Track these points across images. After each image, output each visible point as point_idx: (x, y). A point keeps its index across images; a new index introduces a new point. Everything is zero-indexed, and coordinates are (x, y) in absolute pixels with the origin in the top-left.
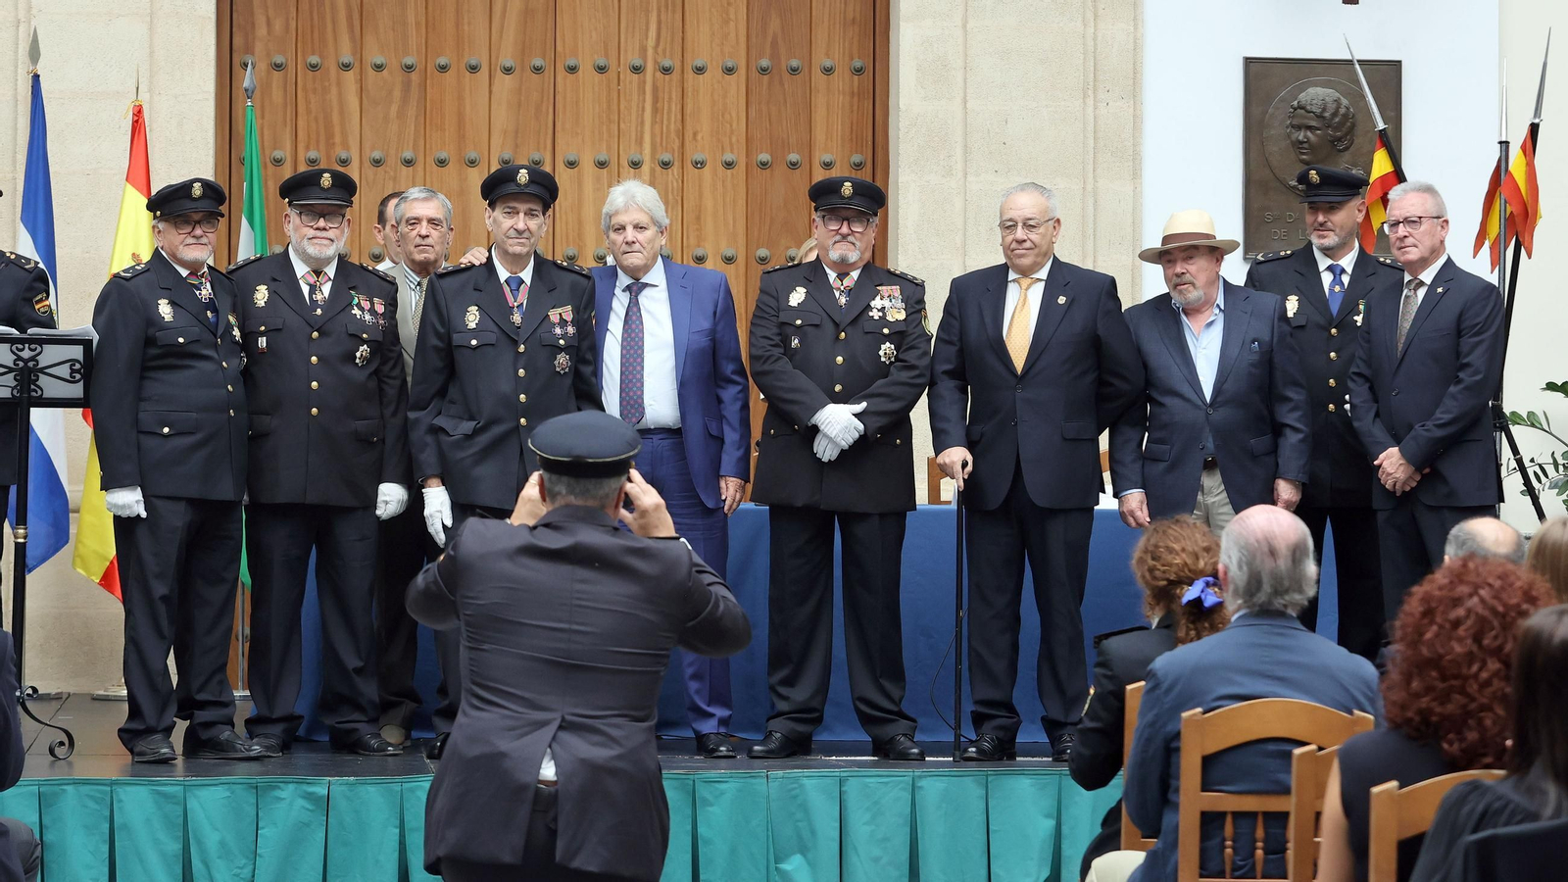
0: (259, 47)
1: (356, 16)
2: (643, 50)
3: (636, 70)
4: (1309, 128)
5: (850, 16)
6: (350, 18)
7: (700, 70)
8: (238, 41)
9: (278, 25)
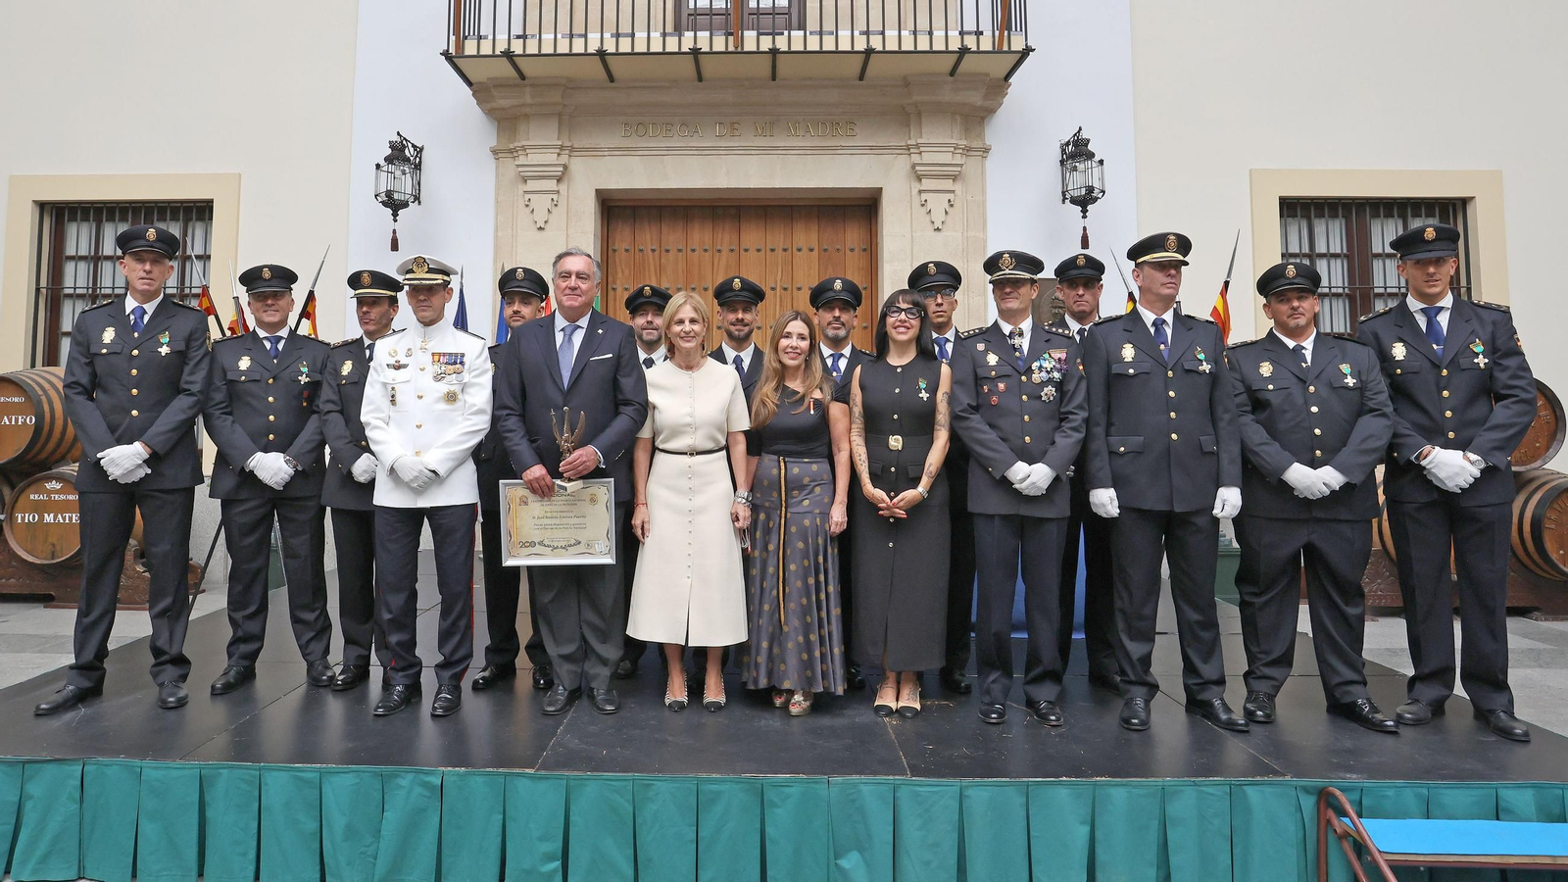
0: (618, 282)
1: (658, 268)
2: (776, 281)
3: (773, 289)
4: (1060, 307)
5: (861, 266)
7: (799, 289)
8: (610, 279)
9: (626, 273)
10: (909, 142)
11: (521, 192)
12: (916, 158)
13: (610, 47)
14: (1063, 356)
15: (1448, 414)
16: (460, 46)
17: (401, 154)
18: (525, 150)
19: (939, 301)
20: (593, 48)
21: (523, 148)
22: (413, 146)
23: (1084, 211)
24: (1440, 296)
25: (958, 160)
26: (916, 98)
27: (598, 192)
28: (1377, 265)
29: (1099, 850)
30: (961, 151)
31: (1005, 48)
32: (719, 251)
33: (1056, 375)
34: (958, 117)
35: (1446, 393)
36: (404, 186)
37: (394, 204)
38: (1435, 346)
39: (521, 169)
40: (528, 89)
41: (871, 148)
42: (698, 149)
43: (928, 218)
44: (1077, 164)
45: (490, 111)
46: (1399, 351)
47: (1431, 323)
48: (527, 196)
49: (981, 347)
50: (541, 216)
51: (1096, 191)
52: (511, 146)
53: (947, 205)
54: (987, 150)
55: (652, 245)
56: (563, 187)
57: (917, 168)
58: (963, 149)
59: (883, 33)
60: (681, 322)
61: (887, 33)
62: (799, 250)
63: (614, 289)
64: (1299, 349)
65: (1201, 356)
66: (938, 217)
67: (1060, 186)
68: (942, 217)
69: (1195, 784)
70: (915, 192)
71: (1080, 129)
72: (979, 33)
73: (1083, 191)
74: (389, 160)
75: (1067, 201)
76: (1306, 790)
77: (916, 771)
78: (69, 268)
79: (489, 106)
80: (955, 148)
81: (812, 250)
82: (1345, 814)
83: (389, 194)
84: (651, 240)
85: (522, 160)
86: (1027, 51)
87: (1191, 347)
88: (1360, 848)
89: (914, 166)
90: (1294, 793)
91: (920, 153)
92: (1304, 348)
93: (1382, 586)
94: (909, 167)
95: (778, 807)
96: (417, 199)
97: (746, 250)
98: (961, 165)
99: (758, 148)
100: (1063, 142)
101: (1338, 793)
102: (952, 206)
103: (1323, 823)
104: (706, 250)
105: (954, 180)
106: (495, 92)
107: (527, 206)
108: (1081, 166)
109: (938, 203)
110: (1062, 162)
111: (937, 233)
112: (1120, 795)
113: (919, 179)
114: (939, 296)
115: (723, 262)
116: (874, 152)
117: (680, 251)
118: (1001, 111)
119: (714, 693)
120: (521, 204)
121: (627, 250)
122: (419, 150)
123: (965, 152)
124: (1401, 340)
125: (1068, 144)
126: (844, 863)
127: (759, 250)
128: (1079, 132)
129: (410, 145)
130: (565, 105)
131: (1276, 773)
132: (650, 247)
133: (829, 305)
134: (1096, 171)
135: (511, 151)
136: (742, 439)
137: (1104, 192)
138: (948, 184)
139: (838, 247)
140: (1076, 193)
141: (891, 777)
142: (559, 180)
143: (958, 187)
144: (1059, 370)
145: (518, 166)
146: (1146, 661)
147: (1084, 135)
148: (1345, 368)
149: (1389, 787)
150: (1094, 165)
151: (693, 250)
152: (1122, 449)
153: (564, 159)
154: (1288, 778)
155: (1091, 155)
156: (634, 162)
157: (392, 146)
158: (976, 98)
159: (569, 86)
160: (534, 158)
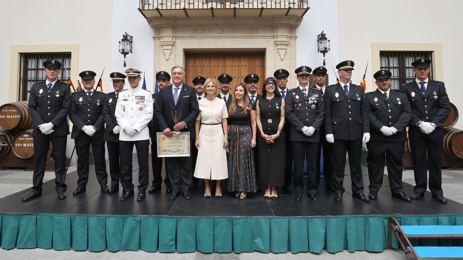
0: (190, 75)
2: (236, 75)
3: (235, 77)
5: (260, 71)
6: (201, 72)
9: (192, 73)
10: (274, 35)
11: (161, 50)
12: (276, 40)
13: (187, 7)
14: (317, 96)
15: (426, 112)
16: (143, 7)
17: (126, 39)
18: (163, 37)
19: (282, 81)
20: (182, 7)
21: (162, 37)
22: (130, 36)
23: (324, 55)
24: (425, 79)
25: (288, 40)
26: (276, 22)
27: (184, 49)
28: (407, 70)
29: (328, 236)
30: (289, 37)
31: (302, 8)
32: (219, 66)
33: (316, 101)
34: (288, 28)
35: (426, 106)
36: (127, 48)
37: (125, 53)
38: (423, 93)
39: (161, 43)
40: (163, 19)
41: (263, 36)
42: (213, 37)
43: (279, 56)
44: (322, 41)
45: (152, 26)
46: (413, 94)
47: (422, 86)
48: (163, 51)
49: (294, 94)
50: (167, 57)
51: (328, 49)
52: (158, 36)
53: (285, 53)
54: (296, 37)
55: (200, 65)
56: (174, 48)
57: (276, 42)
58: (290, 37)
59: (266, 3)
60: (209, 86)
61: (268, 3)
62: (242, 66)
63: (189, 78)
64: (385, 94)
65: (358, 96)
66: (282, 56)
67: (317, 48)
68: (284, 56)
69: (355, 217)
70: (276, 49)
71: (323, 31)
72: (294, 3)
73: (324, 49)
74: (123, 40)
75: (319, 52)
76: (386, 218)
77: (276, 215)
78: (29, 72)
79: (152, 24)
80: (287, 37)
81: (246, 66)
82: (397, 225)
83: (123, 50)
84: (200, 63)
85: (162, 40)
86: (308, 9)
87: (355, 93)
88: (400, 234)
89: (275, 42)
90: (382, 219)
91: (277, 38)
92: (387, 94)
93: (407, 161)
94: (274, 42)
95: (237, 225)
96: (131, 52)
97: (227, 66)
98: (289, 42)
99: (230, 37)
100: (318, 35)
101: (394, 219)
102: (286, 53)
103: (390, 227)
104: (215, 66)
105: (287, 46)
106: (153, 20)
107: (163, 53)
108: (323, 42)
109: (282, 52)
110: (318, 41)
111: (282, 61)
112: (334, 221)
113: (277, 45)
114: (282, 79)
115: (220, 70)
116: (264, 37)
117: (208, 66)
118: (301, 26)
119: (218, 193)
120: (162, 53)
121: (192, 66)
122: (132, 37)
123: (290, 38)
124: (414, 91)
125: (319, 35)
126: (256, 241)
127: (231, 66)
128: (323, 32)
129: (129, 36)
130: (174, 24)
131: (377, 214)
132: (199, 65)
133: (250, 82)
134: (328, 43)
135: (158, 38)
136: (226, 120)
137: (330, 49)
138: (285, 47)
139: (253, 65)
140: (322, 50)
141: (269, 216)
142: (173, 46)
143: (288, 48)
144: (316, 100)
145: (161, 42)
146: (342, 183)
147: (324, 33)
148: (398, 99)
149: (409, 217)
150: (327, 41)
151: (212, 66)
152: (336, 123)
153: (174, 40)
154: (381, 215)
155: (326, 39)
156: (194, 41)
157: (124, 36)
158: (293, 22)
159: (175, 19)
160: (165, 39)
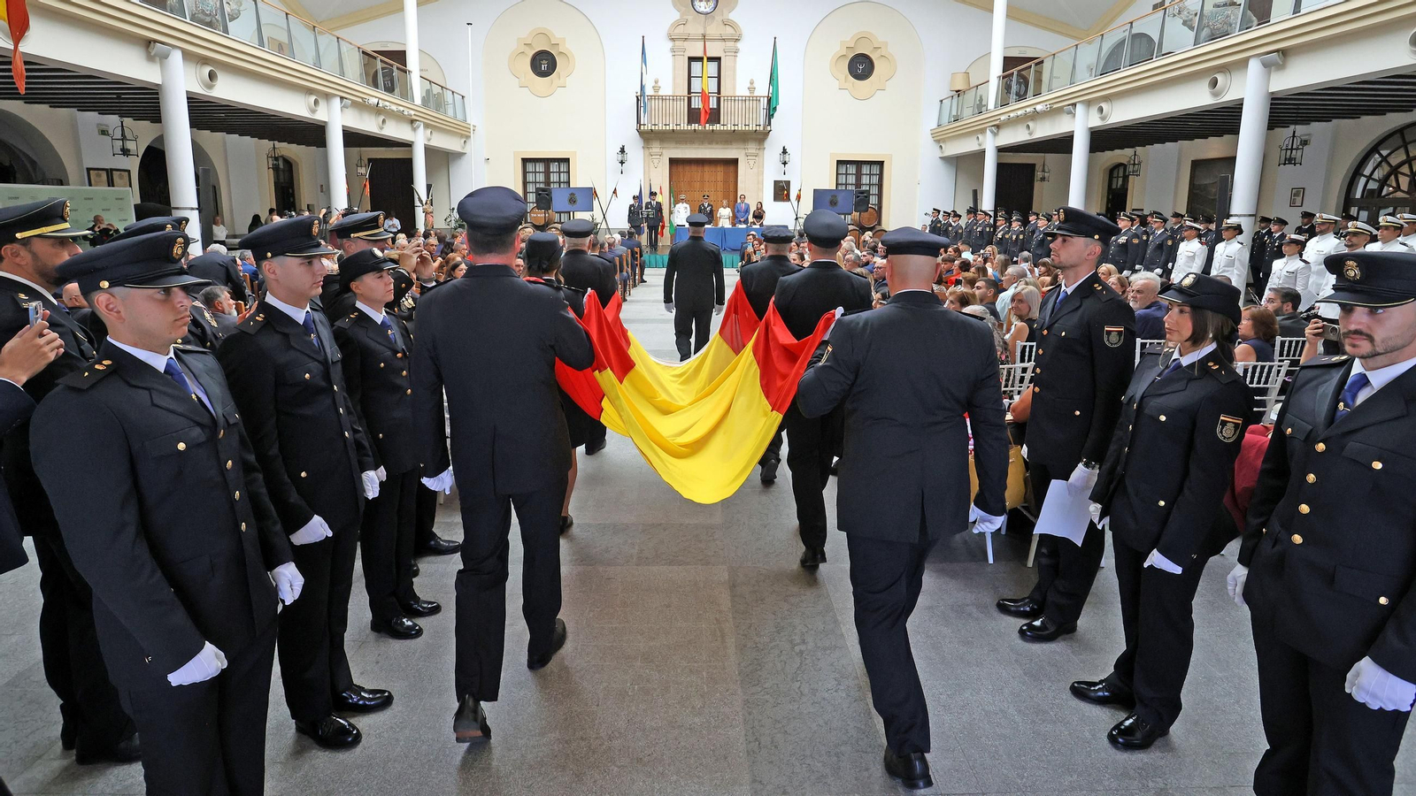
0: (673, 179)
1: (683, 176)
5: (734, 176)
10: (745, 147)
11: (650, 158)
12: (746, 151)
13: (675, 128)
16: (640, 128)
17: (622, 151)
20: (671, 128)
21: (651, 147)
23: (785, 166)
26: (745, 139)
27: (669, 158)
31: (767, 129)
32: (698, 173)
34: (757, 144)
36: (624, 158)
37: (622, 163)
40: (653, 133)
42: (694, 148)
43: (748, 165)
45: (644, 142)
50: (656, 164)
54: (764, 150)
61: (739, 126)
62: (719, 172)
66: (752, 165)
67: (779, 159)
70: (746, 159)
72: (760, 127)
73: (784, 161)
74: (620, 152)
75: (781, 163)
80: (756, 149)
83: (621, 160)
84: (682, 171)
86: (772, 130)
96: (626, 161)
97: (707, 172)
98: (758, 153)
99: (710, 148)
100: (781, 149)
102: (754, 163)
105: (756, 156)
106: (647, 137)
107: (653, 161)
108: (784, 155)
109: (752, 162)
110: (781, 154)
113: (748, 156)
116: (737, 150)
118: (766, 143)
120: (650, 161)
121: (676, 174)
123: (759, 150)
130: (662, 138)
134: (788, 156)
135: (648, 148)
137: (789, 162)
138: (753, 157)
139: (727, 172)
142: (660, 155)
145: (650, 151)
147: (785, 148)
153: (660, 150)
155: (787, 153)
156: (678, 151)
157: (620, 148)
158: (760, 140)
160: (654, 150)
